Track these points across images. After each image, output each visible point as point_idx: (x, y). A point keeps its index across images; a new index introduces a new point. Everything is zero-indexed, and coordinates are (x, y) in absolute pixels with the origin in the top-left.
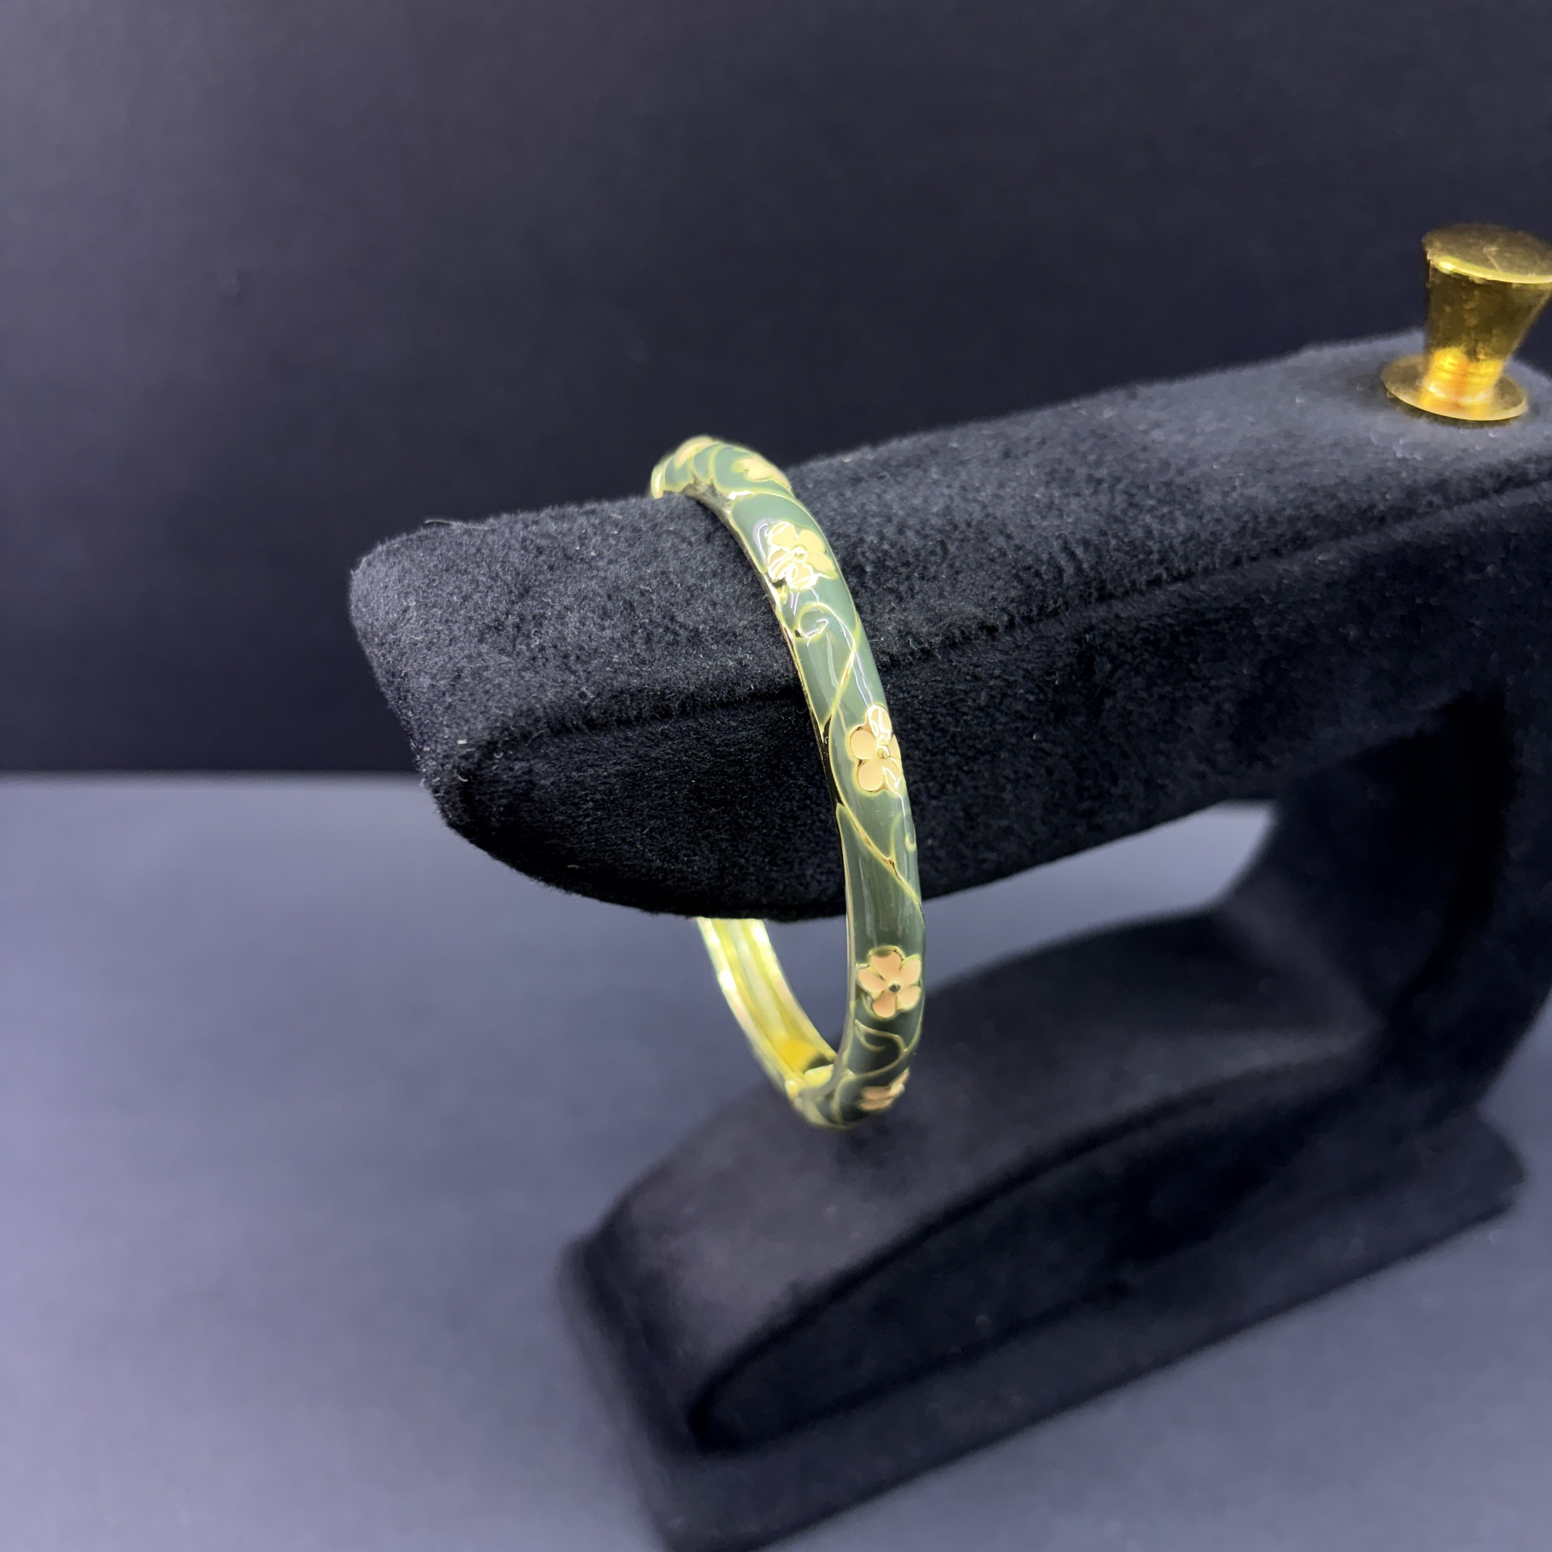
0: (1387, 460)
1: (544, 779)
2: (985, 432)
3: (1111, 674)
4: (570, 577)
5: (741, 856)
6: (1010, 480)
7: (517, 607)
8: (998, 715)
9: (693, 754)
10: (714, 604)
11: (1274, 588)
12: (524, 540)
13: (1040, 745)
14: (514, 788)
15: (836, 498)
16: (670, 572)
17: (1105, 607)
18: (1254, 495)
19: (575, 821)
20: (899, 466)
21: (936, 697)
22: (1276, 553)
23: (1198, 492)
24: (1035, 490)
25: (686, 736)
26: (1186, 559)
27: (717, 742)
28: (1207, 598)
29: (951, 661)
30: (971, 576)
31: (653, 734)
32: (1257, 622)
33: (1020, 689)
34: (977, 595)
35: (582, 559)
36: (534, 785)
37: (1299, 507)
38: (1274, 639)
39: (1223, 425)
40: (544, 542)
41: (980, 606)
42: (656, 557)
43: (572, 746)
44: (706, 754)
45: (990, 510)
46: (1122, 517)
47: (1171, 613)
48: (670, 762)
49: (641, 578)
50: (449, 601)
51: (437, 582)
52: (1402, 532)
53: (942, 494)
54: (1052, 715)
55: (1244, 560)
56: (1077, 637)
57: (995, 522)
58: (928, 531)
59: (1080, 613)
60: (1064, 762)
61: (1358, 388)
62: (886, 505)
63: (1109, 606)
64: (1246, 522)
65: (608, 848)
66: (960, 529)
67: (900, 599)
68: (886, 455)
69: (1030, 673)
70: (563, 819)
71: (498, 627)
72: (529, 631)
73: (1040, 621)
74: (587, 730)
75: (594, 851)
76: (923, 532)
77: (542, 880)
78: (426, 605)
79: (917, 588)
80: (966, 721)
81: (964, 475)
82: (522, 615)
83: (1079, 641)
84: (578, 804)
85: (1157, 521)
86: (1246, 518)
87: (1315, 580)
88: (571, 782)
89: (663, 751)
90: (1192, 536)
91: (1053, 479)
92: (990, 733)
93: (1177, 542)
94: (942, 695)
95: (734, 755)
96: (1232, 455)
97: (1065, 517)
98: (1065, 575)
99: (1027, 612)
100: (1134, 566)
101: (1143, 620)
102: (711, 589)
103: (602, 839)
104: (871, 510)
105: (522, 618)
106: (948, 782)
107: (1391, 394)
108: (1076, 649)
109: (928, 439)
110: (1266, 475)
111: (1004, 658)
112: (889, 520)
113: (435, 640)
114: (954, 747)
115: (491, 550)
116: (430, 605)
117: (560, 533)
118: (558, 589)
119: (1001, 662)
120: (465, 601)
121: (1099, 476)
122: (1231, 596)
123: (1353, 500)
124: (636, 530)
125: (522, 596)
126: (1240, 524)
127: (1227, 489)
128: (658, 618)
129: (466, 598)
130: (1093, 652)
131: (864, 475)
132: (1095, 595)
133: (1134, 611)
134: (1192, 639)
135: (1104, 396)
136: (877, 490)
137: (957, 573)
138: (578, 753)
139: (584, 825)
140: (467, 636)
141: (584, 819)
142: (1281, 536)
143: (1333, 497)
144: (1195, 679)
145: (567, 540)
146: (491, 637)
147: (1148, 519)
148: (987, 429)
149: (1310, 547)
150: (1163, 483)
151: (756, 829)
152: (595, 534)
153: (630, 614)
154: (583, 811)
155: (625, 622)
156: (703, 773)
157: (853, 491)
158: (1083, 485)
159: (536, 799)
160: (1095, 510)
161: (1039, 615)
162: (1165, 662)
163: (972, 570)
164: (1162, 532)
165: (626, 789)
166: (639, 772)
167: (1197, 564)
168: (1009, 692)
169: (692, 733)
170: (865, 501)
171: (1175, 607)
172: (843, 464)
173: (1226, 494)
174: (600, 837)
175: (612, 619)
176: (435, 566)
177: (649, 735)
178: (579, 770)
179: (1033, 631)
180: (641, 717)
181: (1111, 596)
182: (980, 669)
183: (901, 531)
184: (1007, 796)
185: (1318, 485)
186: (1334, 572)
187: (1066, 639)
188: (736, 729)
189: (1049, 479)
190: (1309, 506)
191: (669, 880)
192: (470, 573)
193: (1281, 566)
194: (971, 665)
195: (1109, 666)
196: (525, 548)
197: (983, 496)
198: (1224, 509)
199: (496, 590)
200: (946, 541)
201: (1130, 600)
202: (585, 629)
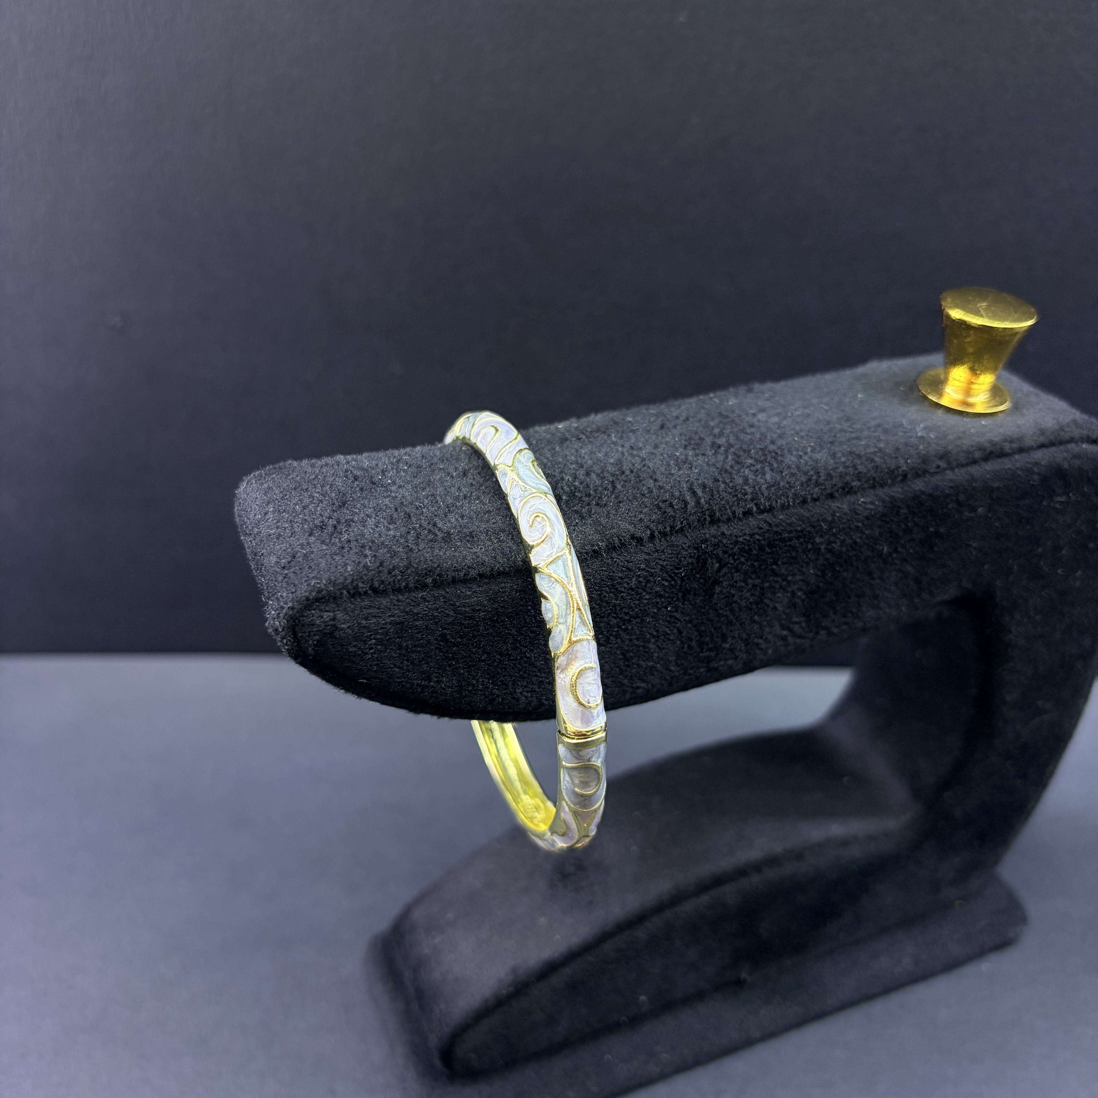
0: (911, 437)
1: (344, 624)
2: (651, 411)
3: (719, 570)
4: (372, 496)
5: (473, 679)
6: (662, 443)
7: (335, 514)
8: (644, 594)
9: (442, 611)
10: (462, 517)
11: (830, 518)
12: (347, 471)
13: (673, 614)
14: (324, 629)
15: (550, 450)
16: (437, 494)
17: (715, 527)
18: (819, 458)
19: (363, 652)
20: (591, 432)
21: (603, 581)
22: (831, 496)
23: (782, 456)
24: (677, 449)
25: (437, 600)
26: (769, 499)
27: (458, 604)
28: (784, 524)
29: (612, 558)
30: (629, 504)
31: (416, 598)
32: (818, 540)
33: (658, 577)
34: (631, 517)
35: (382, 484)
36: (337, 628)
37: (848, 467)
38: (830, 551)
39: (807, 411)
40: (358, 473)
41: (632, 524)
42: (429, 485)
43: (363, 604)
44: (450, 611)
45: (647, 462)
46: (731, 470)
47: (759, 532)
48: (427, 616)
49: (418, 499)
50: (294, 508)
51: (288, 496)
52: (918, 485)
53: (617, 451)
54: (680, 595)
55: (809, 500)
56: (696, 546)
57: (649, 470)
58: (606, 474)
59: (699, 531)
60: (690, 625)
61: (901, 389)
62: (580, 457)
63: (718, 527)
64: (812, 476)
65: (384, 670)
66: (626, 474)
67: (582, 518)
68: (585, 424)
69: (665, 567)
70: (355, 651)
71: (322, 527)
72: (342, 529)
73: (672, 534)
74: (372, 595)
75: (375, 671)
76: (601, 475)
77: (342, 689)
78: (279, 511)
79: (593, 511)
80: (622, 597)
81: (633, 440)
82: (339, 519)
83: (697, 549)
84: (365, 640)
85: (752, 473)
86: (812, 473)
87: (858, 514)
88: (361, 627)
89: (422, 609)
90: (775, 484)
91: (690, 444)
92: (639, 605)
93: (764, 487)
94: (607, 580)
95: (468, 613)
96: (809, 431)
97: (693, 469)
98: (689, 506)
99: (663, 529)
100: (734, 502)
101: (740, 536)
102: (462, 506)
103: (381, 664)
104: (571, 460)
105: (339, 522)
106: (611, 635)
107: (922, 393)
108: (696, 553)
109: (614, 415)
110: (829, 446)
111: (647, 557)
112: (582, 466)
113: (282, 534)
114: (615, 613)
115: (325, 477)
116: (281, 510)
117: (371, 467)
118: (364, 503)
119: (645, 559)
120: (304, 509)
121: (720, 443)
122: (800, 523)
123: (885, 463)
124: (419, 467)
125: (340, 506)
126: (807, 477)
127: (801, 454)
128: (425, 524)
129: (304, 508)
130: (707, 555)
131: (569, 437)
132: (708, 519)
133: (735, 531)
134: (774, 550)
135: (732, 389)
136: (576, 447)
137: (620, 502)
138: (366, 608)
139: (369, 654)
140: (302, 531)
141: (369, 651)
142: (835, 485)
143: (872, 461)
144: (776, 575)
145: (374, 472)
146: (317, 532)
147: (747, 472)
148: (653, 410)
149: (855, 493)
150: (761, 449)
151: (483, 661)
152: (392, 469)
153: (408, 520)
154: (369, 646)
155: (403, 526)
156: (448, 624)
157: (560, 447)
158: (709, 448)
159: (338, 636)
160: (714, 465)
161: (671, 531)
162: (756, 564)
163: (630, 501)
164: (754, 480)
165: (397, 633)
166: (406, 621)
167: (777, 502)
168: (651, 579)
169: (441, 598)
170: (568, 453)
171: (762, 528)
172: (557, 429)
173: (801, 457)
174: (379, 663)
175: (396, 524)
176: (288, 486)
177: (413, 598)
178: (366, 619)
179: (667, 541)
180: (408, 587)
181: (719, 520)
182: (631, 564)
183: (588, 474)
184: (651, 646)
185: (863, 453)
186: (872, 510)
187: (689, 547)
188: (470, 597)
189: (686, 443)
190: (855, 467)
191: (425, 692)
192: (309, 491)
193: (834, 505)
194: (626, 561)
195: (718, 565)
196: (346, 477)
197: (643, 454)
198: (798, 468)
199: (325, 502)
200: (615, 482)
201: (733, 524)
202: (377, 530)
